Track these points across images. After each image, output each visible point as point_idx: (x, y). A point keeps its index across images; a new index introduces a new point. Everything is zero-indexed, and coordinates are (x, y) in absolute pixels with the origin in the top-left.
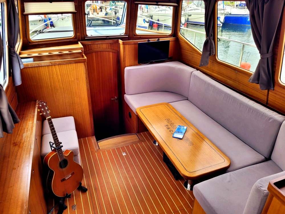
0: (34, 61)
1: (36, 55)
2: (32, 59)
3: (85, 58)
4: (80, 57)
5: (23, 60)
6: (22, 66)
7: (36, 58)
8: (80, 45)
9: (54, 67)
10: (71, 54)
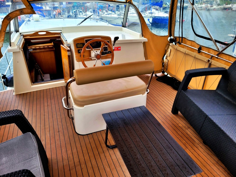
0: (33, 50)
1: (34, 48)
2: (32, 50)
3: (54, 49)
4: (52, 49)
5: (29, 50)
6: (29, 52)
7: (34, 49)
8: (52, 44)
9: (41, 53)
10: (48, 48)
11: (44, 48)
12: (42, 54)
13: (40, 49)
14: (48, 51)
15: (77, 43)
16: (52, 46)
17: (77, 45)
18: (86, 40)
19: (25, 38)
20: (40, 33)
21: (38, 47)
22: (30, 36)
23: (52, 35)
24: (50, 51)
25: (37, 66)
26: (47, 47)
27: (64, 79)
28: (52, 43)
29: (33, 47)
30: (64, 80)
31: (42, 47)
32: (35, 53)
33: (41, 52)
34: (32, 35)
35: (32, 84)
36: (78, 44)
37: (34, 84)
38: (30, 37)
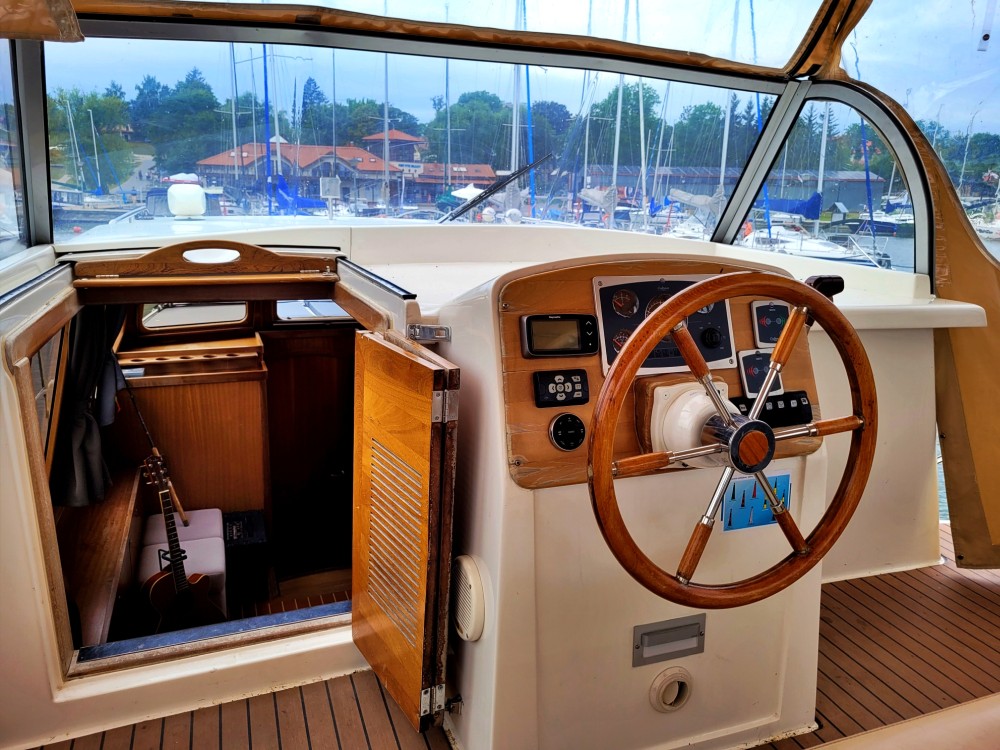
0: (146, 374)
1: (153, 360)
2: (141, 371)
3: (265, 369)
4: (254, 368)
5: (125, 372)
6: (121, 385)
7: (150, 369)
8: (258, 341)
9: (189, 388)
10: (233, 361)
11: (209, 364)
12: (193, 395)
13: (185, 366)
14: (228, 379)
15: (535, 312)
16: (256, 354)
17: (535, 325)
18: (603, 291)
19: (85, 280)
20: (193, 256)
21: (177, 359)
22: (122, 270)
23: (282, 272)
24: (242, 379)
25: (156, 468)
26: (224, 356)
27: (348, 610)
28: (254, 336)
29: (151, 355)
30: (348, 617)
31: (201, 357)
32: (157, 387)
33: (191, 383)
34: (141, 269)
35: (75, 666)
36: (544, 318)
37: (85, 666)
38: (121, 277)
